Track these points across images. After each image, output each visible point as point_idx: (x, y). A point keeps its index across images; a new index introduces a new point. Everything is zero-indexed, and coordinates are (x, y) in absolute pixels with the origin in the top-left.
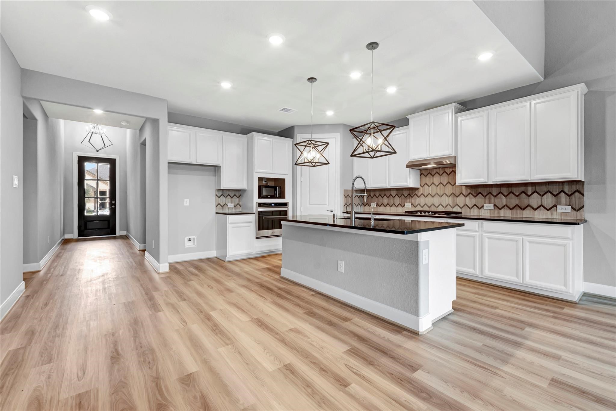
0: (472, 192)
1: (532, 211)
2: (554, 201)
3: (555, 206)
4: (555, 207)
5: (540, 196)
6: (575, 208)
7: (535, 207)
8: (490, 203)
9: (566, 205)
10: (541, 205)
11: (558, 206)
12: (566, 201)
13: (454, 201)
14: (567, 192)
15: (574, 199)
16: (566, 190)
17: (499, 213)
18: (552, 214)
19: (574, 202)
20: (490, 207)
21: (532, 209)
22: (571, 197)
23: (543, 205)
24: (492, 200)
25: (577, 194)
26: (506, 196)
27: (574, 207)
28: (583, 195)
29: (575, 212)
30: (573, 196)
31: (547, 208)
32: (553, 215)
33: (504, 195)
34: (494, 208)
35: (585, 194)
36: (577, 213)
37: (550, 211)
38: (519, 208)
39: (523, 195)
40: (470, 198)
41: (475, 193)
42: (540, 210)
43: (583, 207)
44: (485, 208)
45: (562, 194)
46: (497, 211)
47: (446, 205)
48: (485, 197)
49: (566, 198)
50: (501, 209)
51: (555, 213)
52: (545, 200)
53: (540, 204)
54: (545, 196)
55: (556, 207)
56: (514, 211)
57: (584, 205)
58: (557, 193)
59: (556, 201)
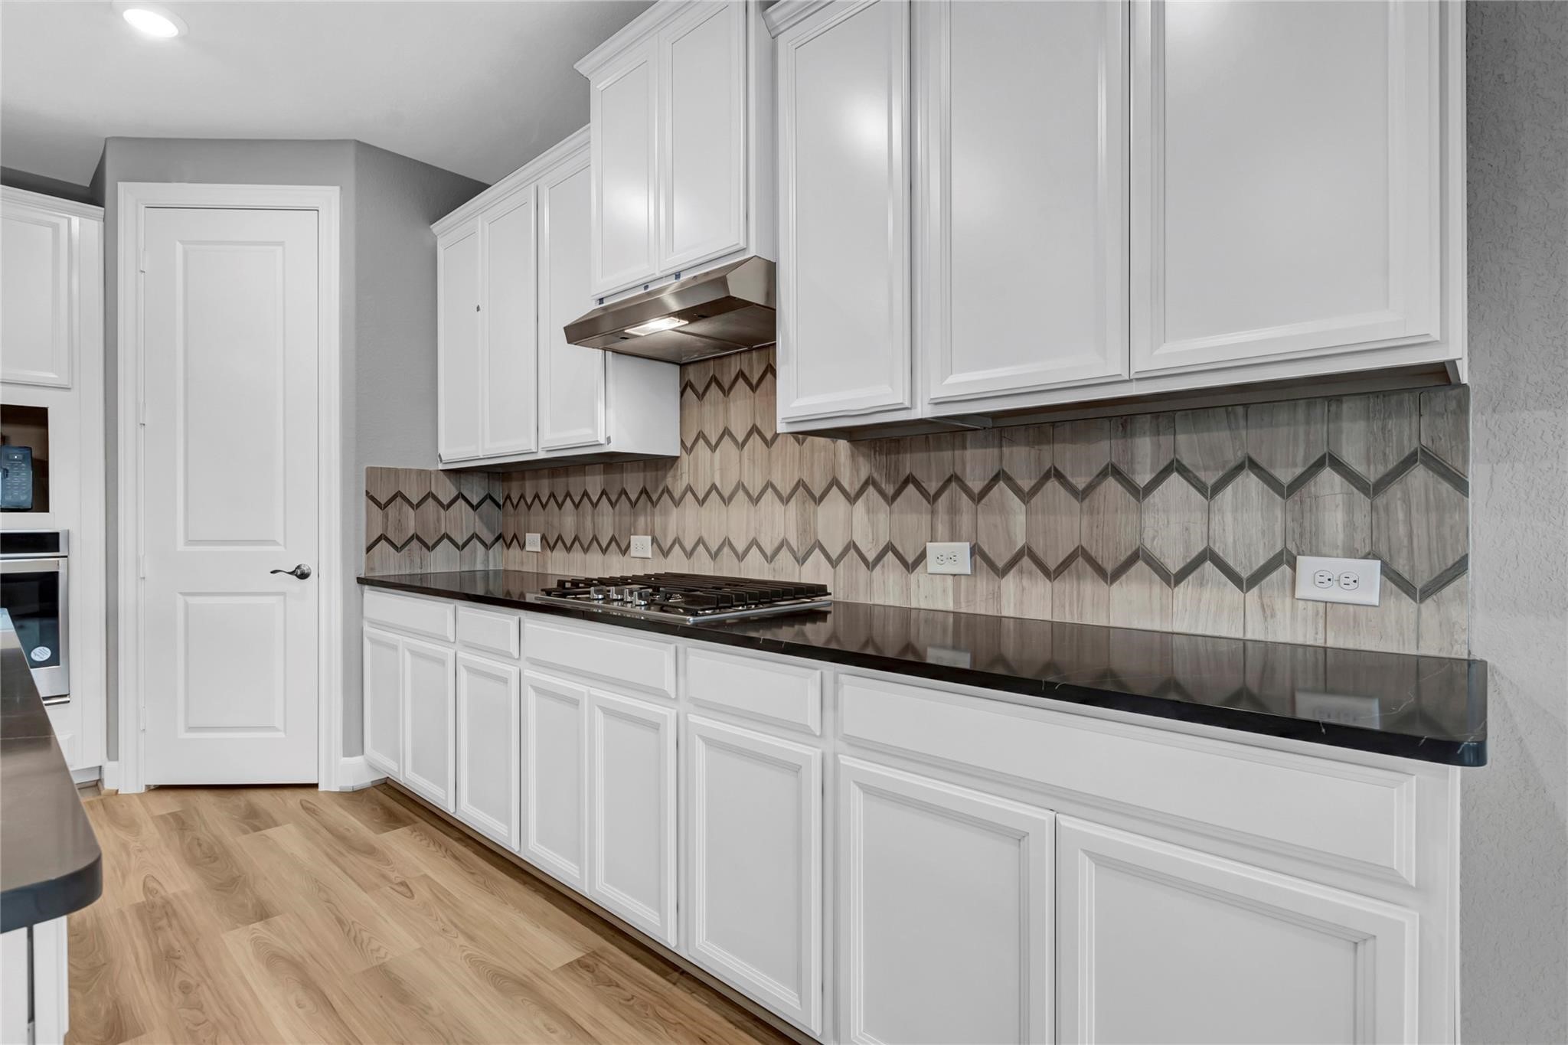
0: (876, 476)
1: (1158, 587)
2: (1278, 528)
3: (1285, 559)
4: (1285, 569)
5: (1199, 495)
6: (1406, 576)
7: (1174, 566)
8: (954, 537)
9: (1351, 553)
10: (1208, 555)
11: (1302, 561)
12: (1350, 525)
13: (806, 527)
14: (1359, 467)
15: (1401, 516)
16: (1352, 454)
17: (997, 596)
18: (1267, 612)
19: (1402, 530)
20: (953, 558)
21: (1156, 577)
22: (1381, 501)
23: (1218, 549)
24: (965, 520)
25: (1419, 475)
26: (1026, 497)
27: (1401, 566)
28: (1460, 484)
29: (1407, 604)
30: (1395, 490)
31: (1238, 569)
32: (1273, 616)
33: (1018, 491)
34: (974, 566)
35: (1477, 474)
36: (1419, 610)
37: (1255, 590)
38: (1088, 568)
39: (1111, 484)
40: (868, 511)
41: (888, 481)
42: (1202, 584)
43: (1460, 566)
44: (932, 564)
45: (1329, 481)
46: (984, 584)
47: (776, 544)
48: (932, 499)
49: (1350, 509)
50: (1002, 572)
51: (1282, 605)
52: (1229, 518)
53: (1201, 548)
54: (1229, 490)
55: (1293, 567)
56: (1065, 586)
57: (1464, 561)
58: (1299, 471)
59: (1290, 524)
